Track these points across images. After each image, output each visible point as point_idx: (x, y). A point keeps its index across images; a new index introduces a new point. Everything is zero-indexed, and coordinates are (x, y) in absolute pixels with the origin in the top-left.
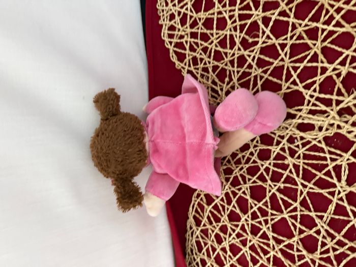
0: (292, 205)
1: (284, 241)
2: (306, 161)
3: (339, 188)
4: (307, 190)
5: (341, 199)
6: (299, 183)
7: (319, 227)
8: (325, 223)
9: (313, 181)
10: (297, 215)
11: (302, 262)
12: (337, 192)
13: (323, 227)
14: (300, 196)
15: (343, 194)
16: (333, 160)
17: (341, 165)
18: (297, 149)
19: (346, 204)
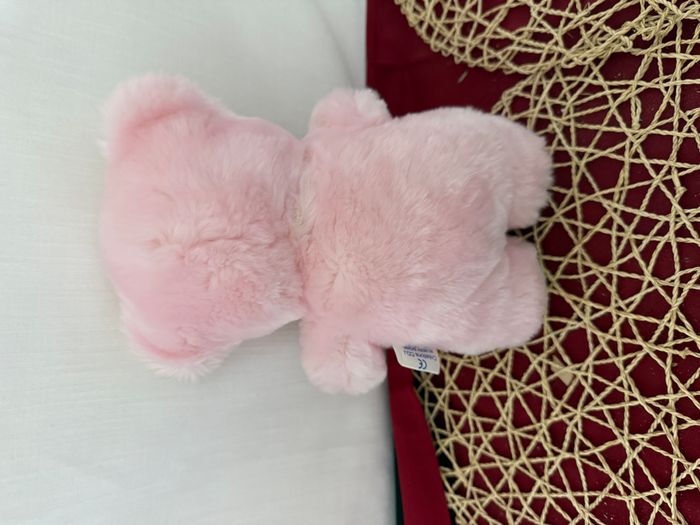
0: (565, 195)
1: (560, 263)
2: (578, 114)
3: (631, 138)
4: (585, 160)
5: (636, 155)
6: (572, 154)
7: (610, 214)
8: (618, 202)
9: (594, 143)
10: (575, 208)
11: (594, 287)
12: (627, 147)
13: (616, 210)
14: (576, 174)
15: (637, 146)
16: (615, 97)
17: (629, 99)
18: (563, 103)
19: (643, 160)
